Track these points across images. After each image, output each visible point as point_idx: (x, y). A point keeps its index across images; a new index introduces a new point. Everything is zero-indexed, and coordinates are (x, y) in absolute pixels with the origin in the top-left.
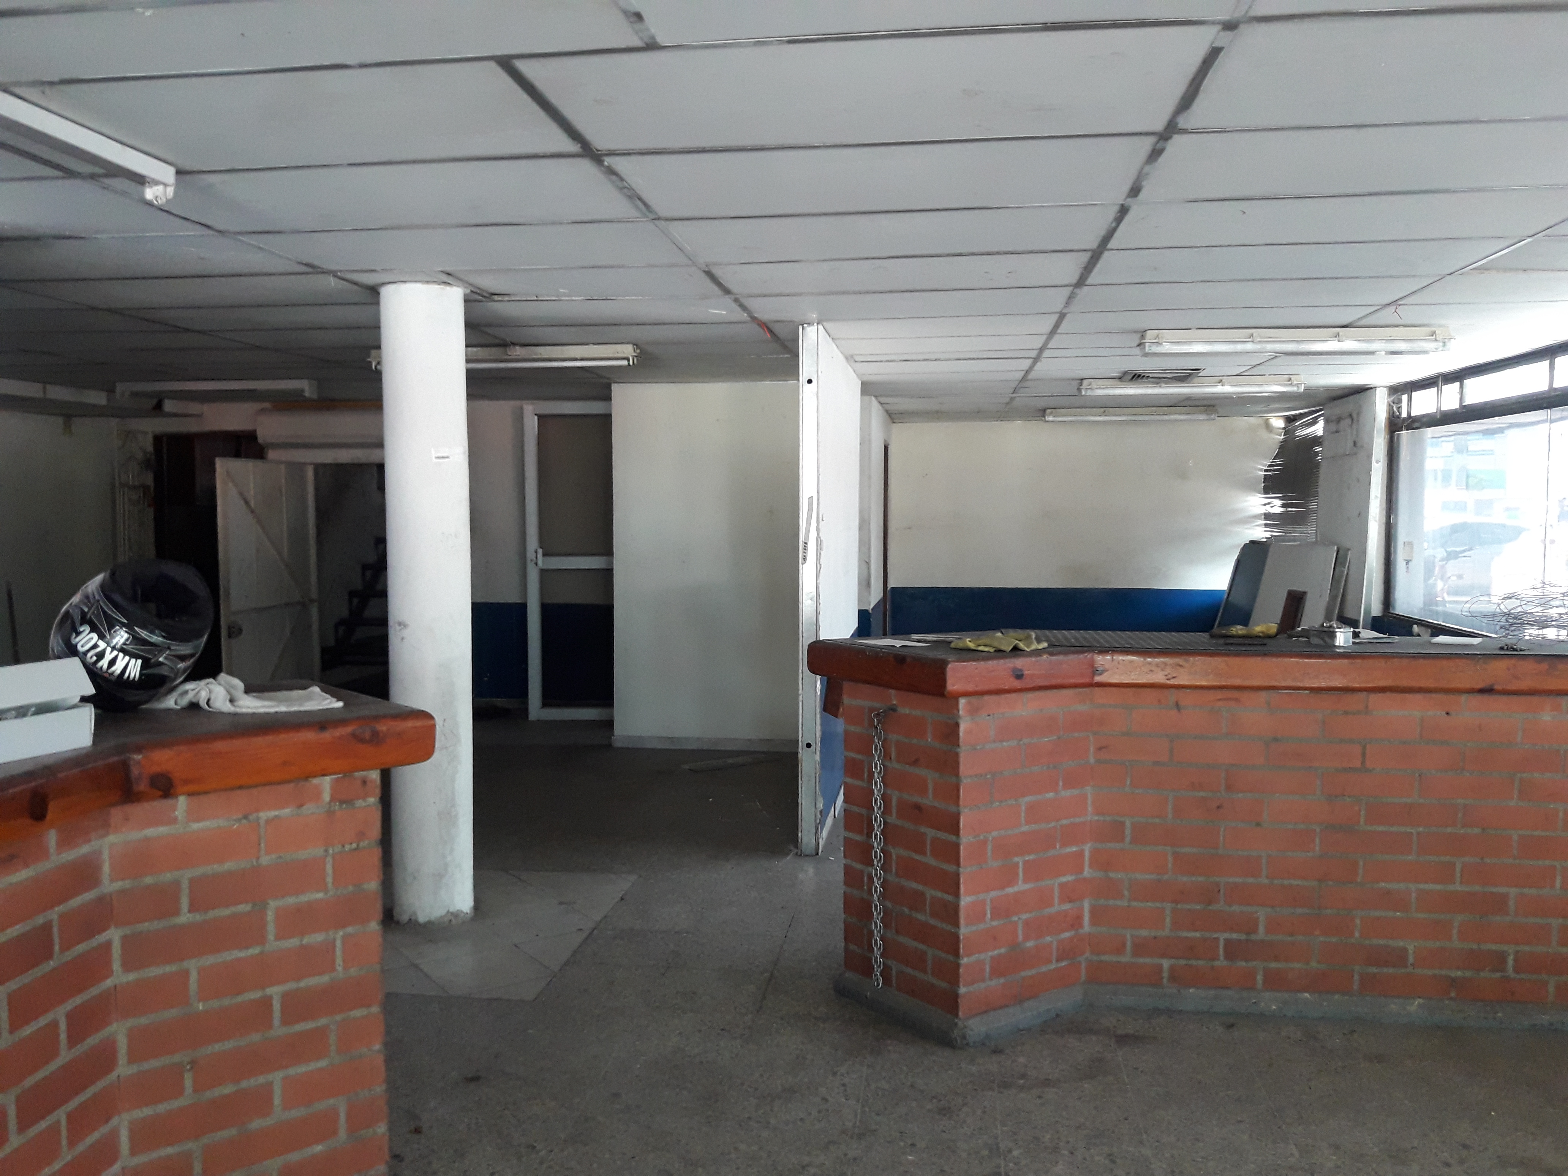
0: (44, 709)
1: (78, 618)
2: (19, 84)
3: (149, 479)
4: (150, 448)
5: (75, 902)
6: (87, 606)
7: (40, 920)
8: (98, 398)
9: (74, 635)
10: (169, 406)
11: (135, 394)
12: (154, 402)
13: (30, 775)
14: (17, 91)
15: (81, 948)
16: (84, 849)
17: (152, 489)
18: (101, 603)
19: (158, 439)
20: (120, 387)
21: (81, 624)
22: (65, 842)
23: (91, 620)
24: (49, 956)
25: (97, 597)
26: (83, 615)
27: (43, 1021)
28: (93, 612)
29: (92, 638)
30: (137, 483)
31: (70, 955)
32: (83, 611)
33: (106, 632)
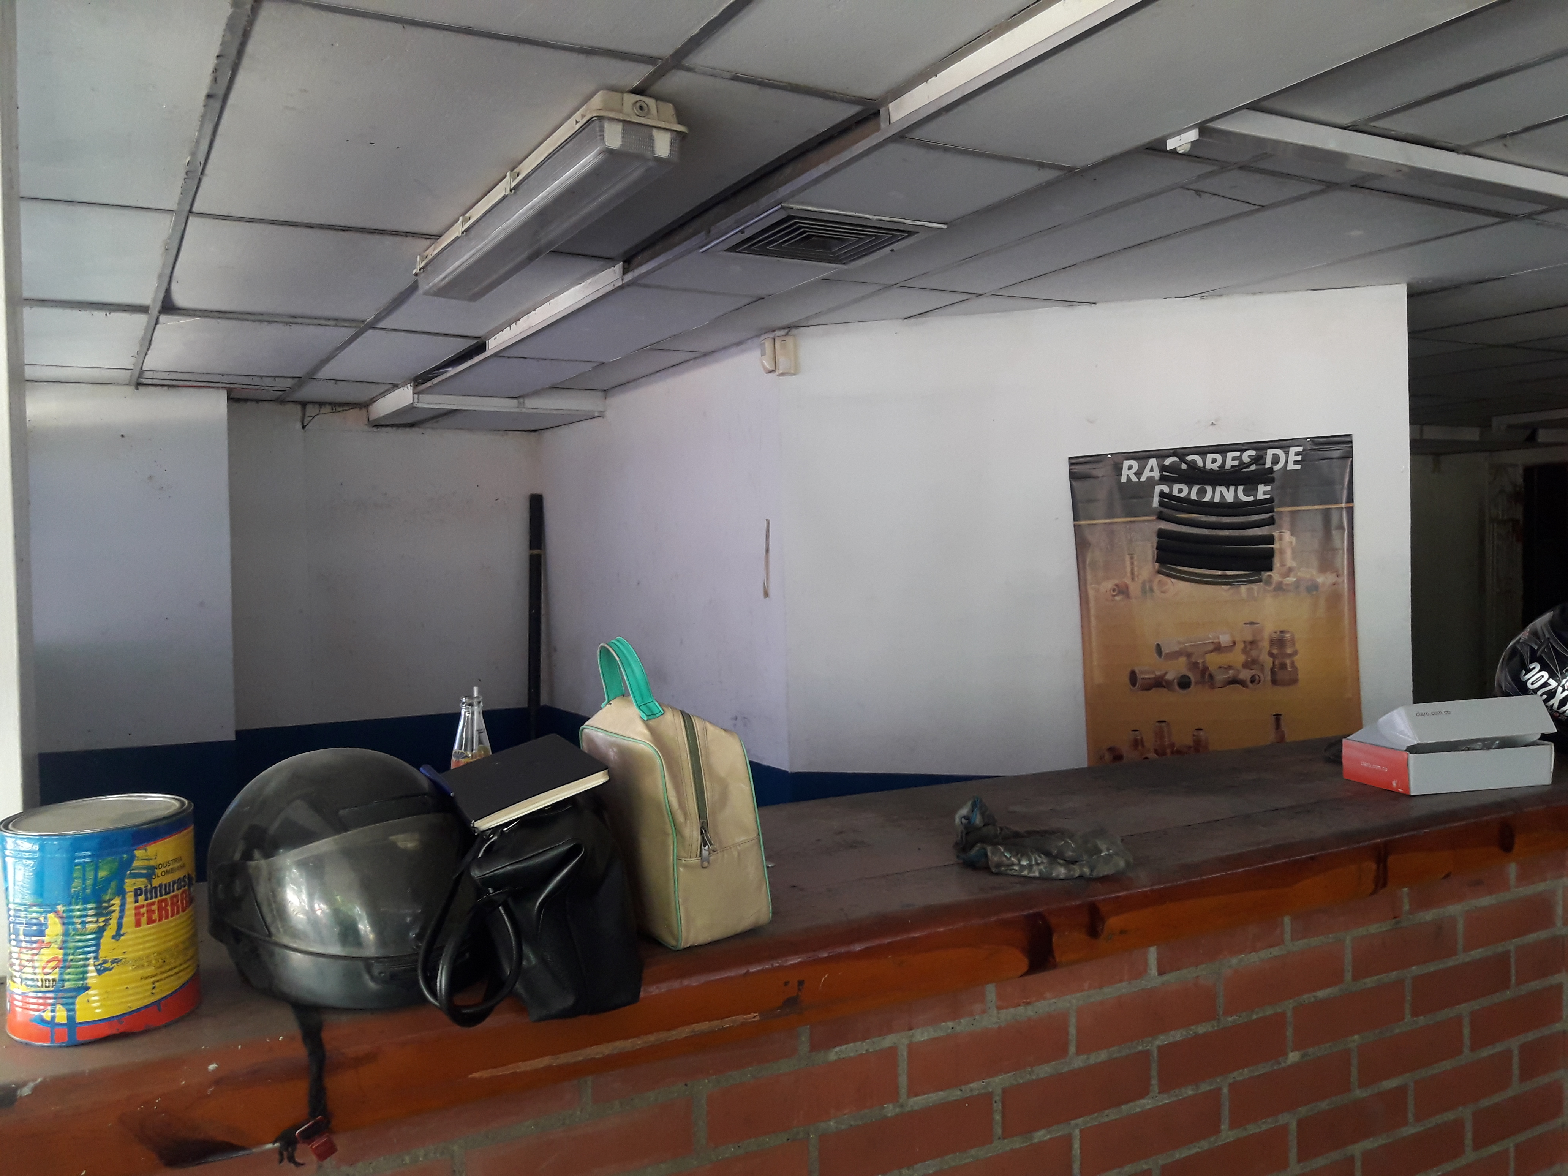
0: (1507, 743)
1: (1527, 655)
2: (1479, 143)
3: (1519, 514)
4: (1520, 481)
5: (1532, 938)
6: (1536, 644)
7: (1500, 948)
8: (1471, 434)
9: (1524, 672)
10: (1543, 436)
11: (1510, 427)
12: (1528, 432)
13: (1499, 806)
14: (1479, 150)
15: (1535, 985)
16: (1541, 887)
17: (1521, 522)
18: (1551, 641)
19: (1529, 471)
20: (1495, 422)
21: (1531, 662)
22: (1524, 877)
23: (1541, 657)
24: (1505, 984)
25: (1547, 636)
26: (1533, 652)
27: (1498, 1048)
28: (1543, 651)
29: (1543, 676)
30: (1505, 518)
31: (1525, 989)
32: (1532, 649)
33: (1557, 671)
